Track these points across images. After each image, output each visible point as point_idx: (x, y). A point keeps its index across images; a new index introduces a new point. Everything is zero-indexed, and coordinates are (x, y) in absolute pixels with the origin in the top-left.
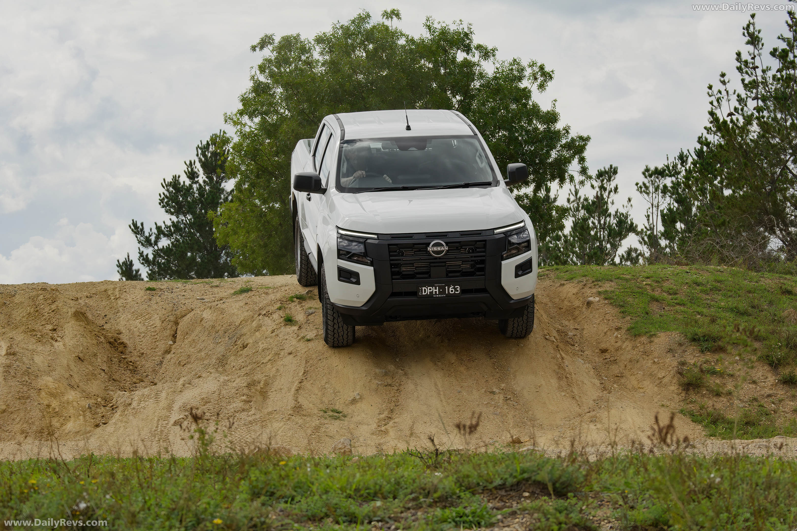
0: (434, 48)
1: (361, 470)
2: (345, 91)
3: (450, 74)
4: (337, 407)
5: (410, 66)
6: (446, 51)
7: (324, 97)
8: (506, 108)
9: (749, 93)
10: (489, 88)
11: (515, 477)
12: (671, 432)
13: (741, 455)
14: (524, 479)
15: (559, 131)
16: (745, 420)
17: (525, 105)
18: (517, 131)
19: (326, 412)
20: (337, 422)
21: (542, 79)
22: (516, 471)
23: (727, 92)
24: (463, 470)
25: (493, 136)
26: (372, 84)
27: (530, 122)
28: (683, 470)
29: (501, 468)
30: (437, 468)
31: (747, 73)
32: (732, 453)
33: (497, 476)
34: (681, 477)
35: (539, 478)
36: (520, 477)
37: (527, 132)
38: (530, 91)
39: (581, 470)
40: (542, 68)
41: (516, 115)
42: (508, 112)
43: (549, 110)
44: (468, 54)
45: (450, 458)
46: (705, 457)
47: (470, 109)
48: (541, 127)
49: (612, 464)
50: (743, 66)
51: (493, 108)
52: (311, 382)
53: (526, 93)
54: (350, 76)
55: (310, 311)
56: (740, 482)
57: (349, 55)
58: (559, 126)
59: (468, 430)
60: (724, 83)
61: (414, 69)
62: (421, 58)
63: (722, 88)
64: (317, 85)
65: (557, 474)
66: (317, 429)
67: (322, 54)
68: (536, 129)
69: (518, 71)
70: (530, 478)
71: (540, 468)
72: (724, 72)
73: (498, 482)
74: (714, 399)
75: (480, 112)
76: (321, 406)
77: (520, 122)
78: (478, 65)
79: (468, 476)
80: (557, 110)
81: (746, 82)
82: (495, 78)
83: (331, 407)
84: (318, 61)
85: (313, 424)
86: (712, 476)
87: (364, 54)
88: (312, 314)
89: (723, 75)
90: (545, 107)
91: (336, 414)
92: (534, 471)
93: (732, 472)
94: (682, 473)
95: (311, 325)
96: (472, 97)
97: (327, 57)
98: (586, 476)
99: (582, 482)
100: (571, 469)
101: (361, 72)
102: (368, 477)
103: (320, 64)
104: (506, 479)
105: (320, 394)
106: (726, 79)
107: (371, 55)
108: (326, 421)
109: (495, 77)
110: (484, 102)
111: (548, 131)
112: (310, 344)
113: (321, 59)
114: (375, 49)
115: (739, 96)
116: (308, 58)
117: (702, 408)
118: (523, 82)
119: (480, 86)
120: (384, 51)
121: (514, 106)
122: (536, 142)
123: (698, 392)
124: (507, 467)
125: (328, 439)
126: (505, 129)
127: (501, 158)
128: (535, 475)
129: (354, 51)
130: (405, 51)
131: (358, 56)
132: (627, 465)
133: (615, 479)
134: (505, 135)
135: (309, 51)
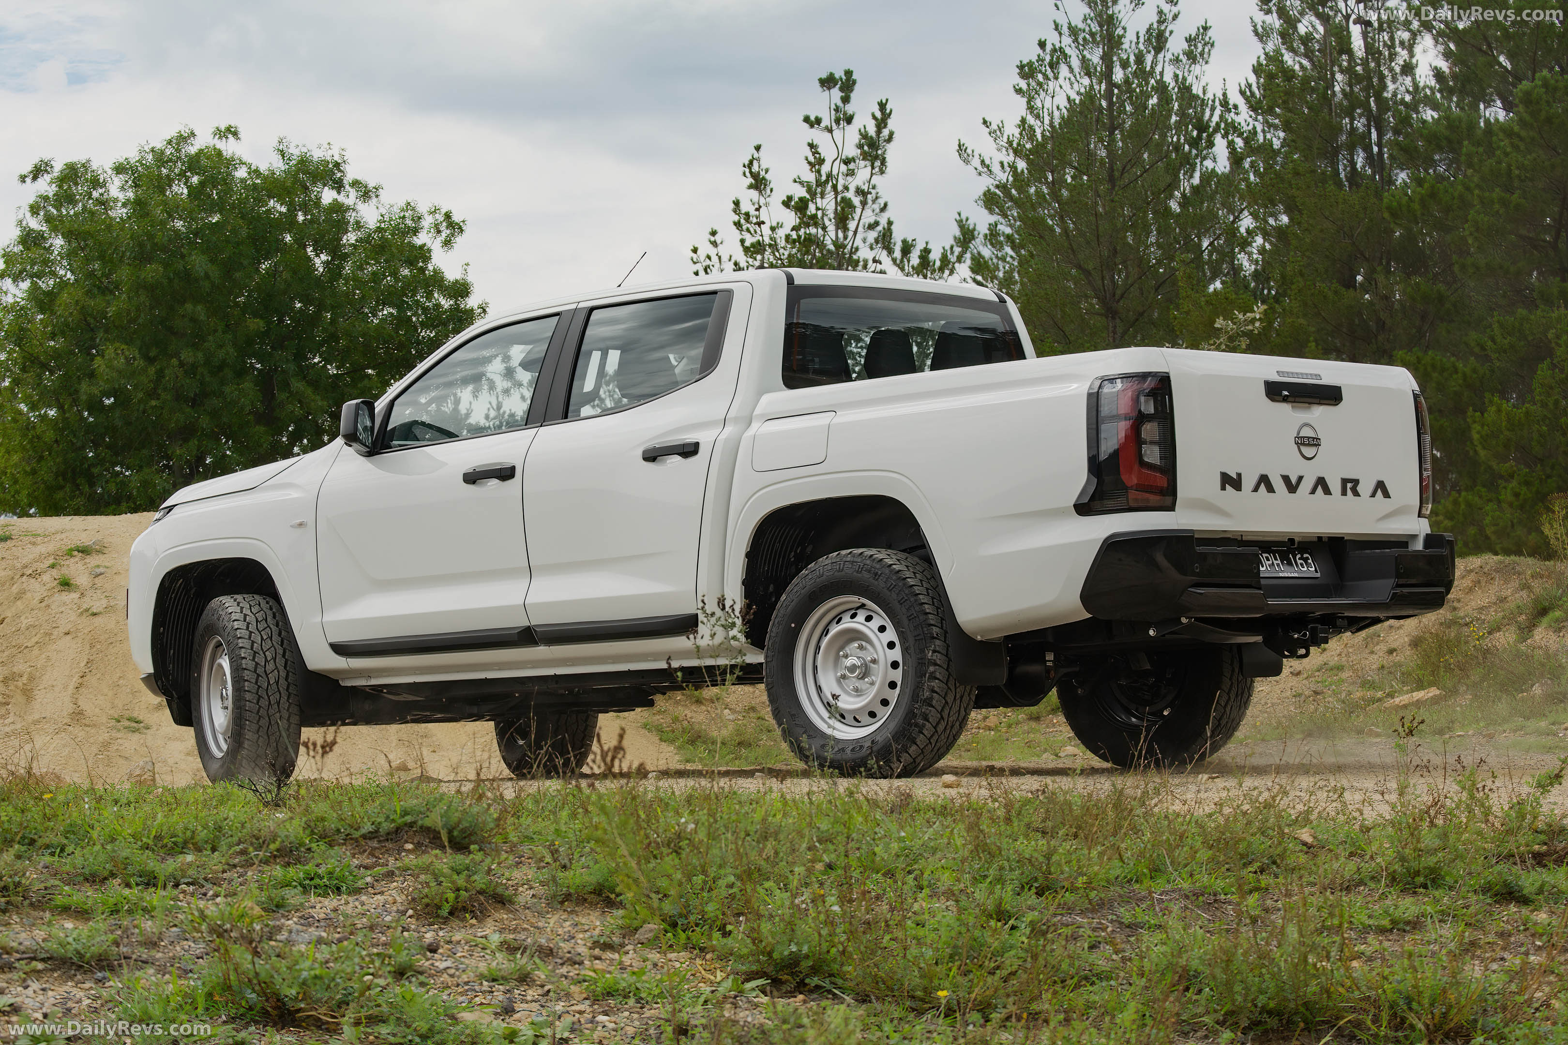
0: (289, 184)
1: (166, 809)
2: (156, 244)
3: (311, 222)
4: (135, 715)
5: (253, 209)
6: (307, 188)
7: (124, 253)
8: (395, 274)
9: (750, 260)
10: (370, 243)
11: (393, 821)
12: (620, 756)
13: (727, 790)
14: (406, 824)
15: (472, 310)
16: (738, 740)
17: (422, 270)
18: (411, 309)
19: (119, 721)
20: (136, 736)
21: (448, 232)
22: (395, 811)
23: (720, 258)
24: (316, 810)
25: (374, 315)
26: (196, 235)
27: (429, 295)
28: (641, 813)
29: (372, 808)
30: (278, 805)
31: (748, 230)
32: (712, 787)
33: (366, 820)
34: (637, 822)
35: (428, 822)
36: (400, 821)
37: (425, 310)
38: (429, 251)
39: (492, 809)
40: (448, 216)
41: (409, 285)
42: (397, 280)
43: (458, 278)
44: (339, 193)
45: (298, 792)
46: (673, 793)
47: (340, 275)
48: (446, 303)
49: (537, 802)
50: (743, 221)
51: (374, 274)
52: (98, 676)
53: (424, 253)
54: (163, 223)
55: (98, 571)
56: (723, 830)
57: (163, 192)
58: (472, 302)
59: (319, 749)
60: (715, 244)
61: (258, 213)
62: (270, 197)
63: (712, 251)
64: (115, 235)
65: (455, 817)
66: (106, 745)
67: (122, 188)
68: (438, 306)
69: (413, 220)
70: (415, 823)
71: (429, 808)
72: (715, 228)
73: (368, 827)
74: (693, 707)
75: (356, 279)
76: (111, 712)
77: (414, 295)
78: (354, 210)
79: (323, 819)
80: (470, 279)
81: (747, 244)
82: (379, 230)
83: (127, 714)
84: (116, 200)
85: (101, 739)
86: (683, 820)
87: (186, 191)
88: (101, 574)
89: (714, 233)
90: (452, 274)
91: (135, 725)
92: (421, 813)
93: (712, 814)
94: (639, 816)
95: (98, 591)
96: (345, 257)
97: (131, 194)
98: (498, 819)
99: (492, 829)
100: (475, 809)
101: (181, 216)
102: (175, 818)
103: (120, 204)
104: (380, 823)
105: (110, 694)
106: (718, 238)
107: (195, 193)
108: (119, 735)
109: (378, 228)
110: (362, 265)
111: (456, 309)
112: (97, 620)
113: (121, 196)
114: (202, 184)
115: (736, 264)
116: (101, 195)
117: (676, 720)
118: (420, 235)
119: (357, 240)
120: (214, 187)
121: (406, 272)
122: (437, 326)
123: (670, 698)
124: (382, 805)
125: (121, 761)
126: (392, 305)
127: (388, 348)
128: (422, 819)
129: (170, 186)
130: (246, 188)
131: (176, 194)
132: (559, 804)
133: (541, 825)
134: (392, 314)
135: (104, 185)
